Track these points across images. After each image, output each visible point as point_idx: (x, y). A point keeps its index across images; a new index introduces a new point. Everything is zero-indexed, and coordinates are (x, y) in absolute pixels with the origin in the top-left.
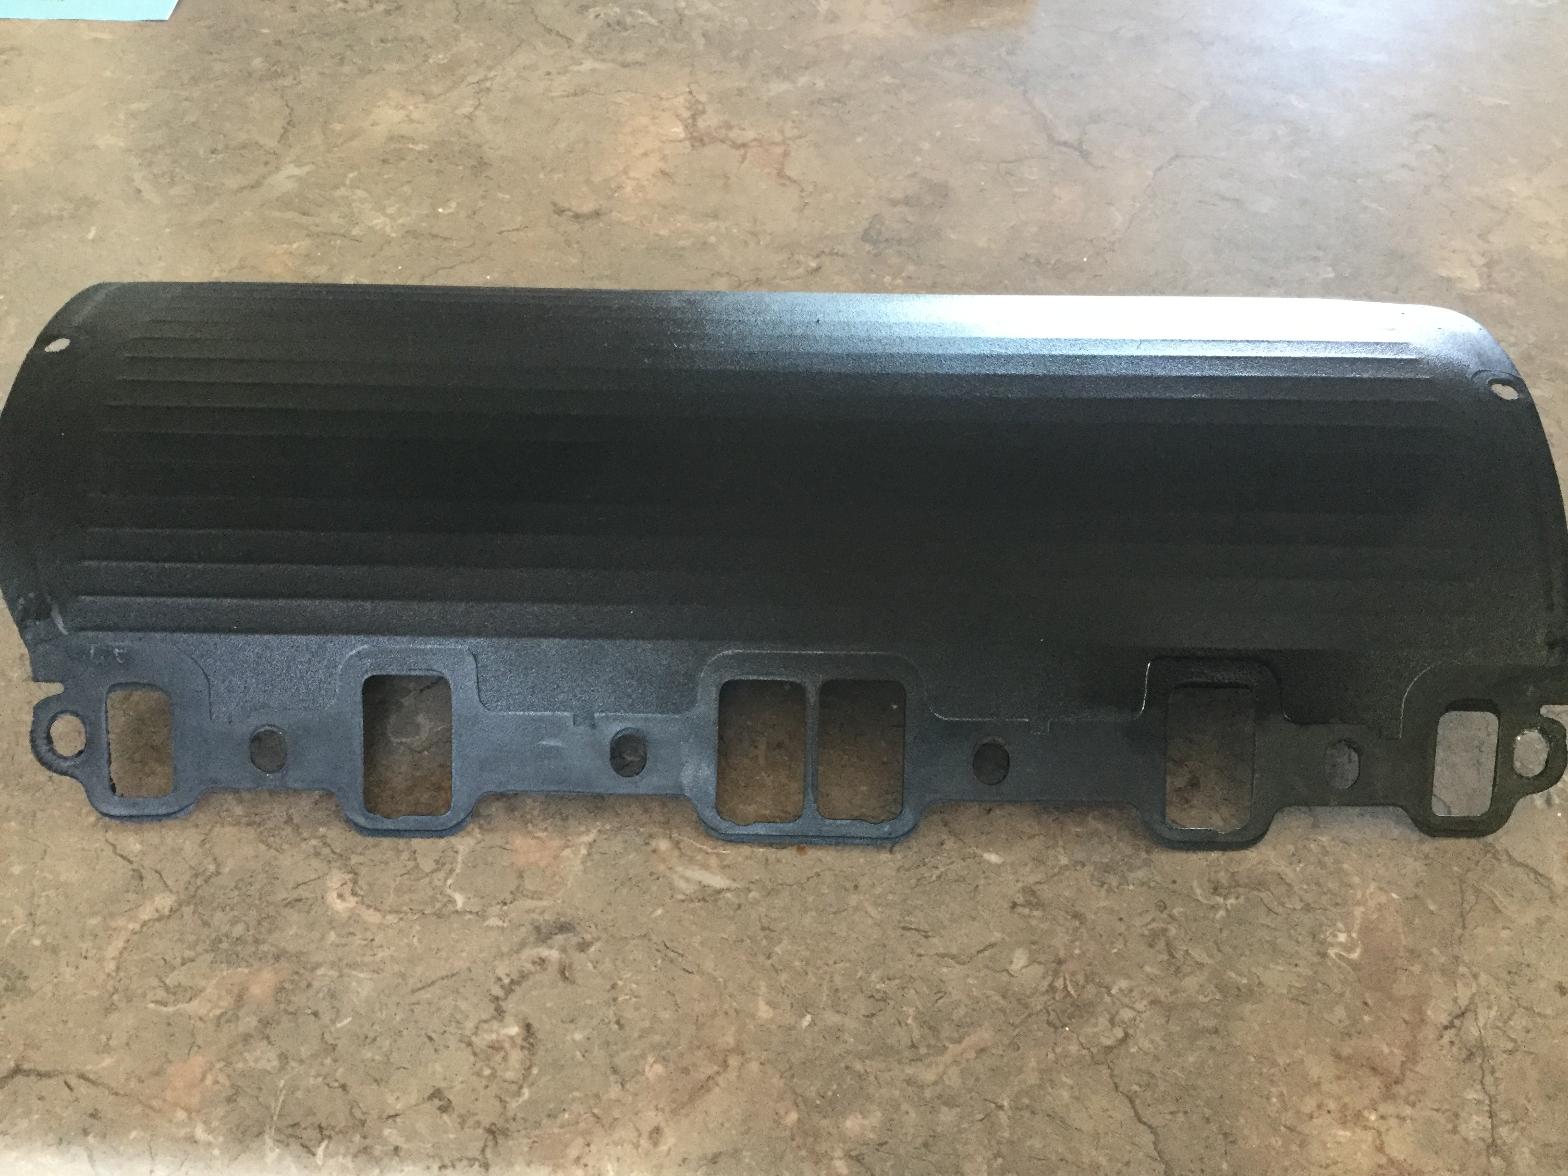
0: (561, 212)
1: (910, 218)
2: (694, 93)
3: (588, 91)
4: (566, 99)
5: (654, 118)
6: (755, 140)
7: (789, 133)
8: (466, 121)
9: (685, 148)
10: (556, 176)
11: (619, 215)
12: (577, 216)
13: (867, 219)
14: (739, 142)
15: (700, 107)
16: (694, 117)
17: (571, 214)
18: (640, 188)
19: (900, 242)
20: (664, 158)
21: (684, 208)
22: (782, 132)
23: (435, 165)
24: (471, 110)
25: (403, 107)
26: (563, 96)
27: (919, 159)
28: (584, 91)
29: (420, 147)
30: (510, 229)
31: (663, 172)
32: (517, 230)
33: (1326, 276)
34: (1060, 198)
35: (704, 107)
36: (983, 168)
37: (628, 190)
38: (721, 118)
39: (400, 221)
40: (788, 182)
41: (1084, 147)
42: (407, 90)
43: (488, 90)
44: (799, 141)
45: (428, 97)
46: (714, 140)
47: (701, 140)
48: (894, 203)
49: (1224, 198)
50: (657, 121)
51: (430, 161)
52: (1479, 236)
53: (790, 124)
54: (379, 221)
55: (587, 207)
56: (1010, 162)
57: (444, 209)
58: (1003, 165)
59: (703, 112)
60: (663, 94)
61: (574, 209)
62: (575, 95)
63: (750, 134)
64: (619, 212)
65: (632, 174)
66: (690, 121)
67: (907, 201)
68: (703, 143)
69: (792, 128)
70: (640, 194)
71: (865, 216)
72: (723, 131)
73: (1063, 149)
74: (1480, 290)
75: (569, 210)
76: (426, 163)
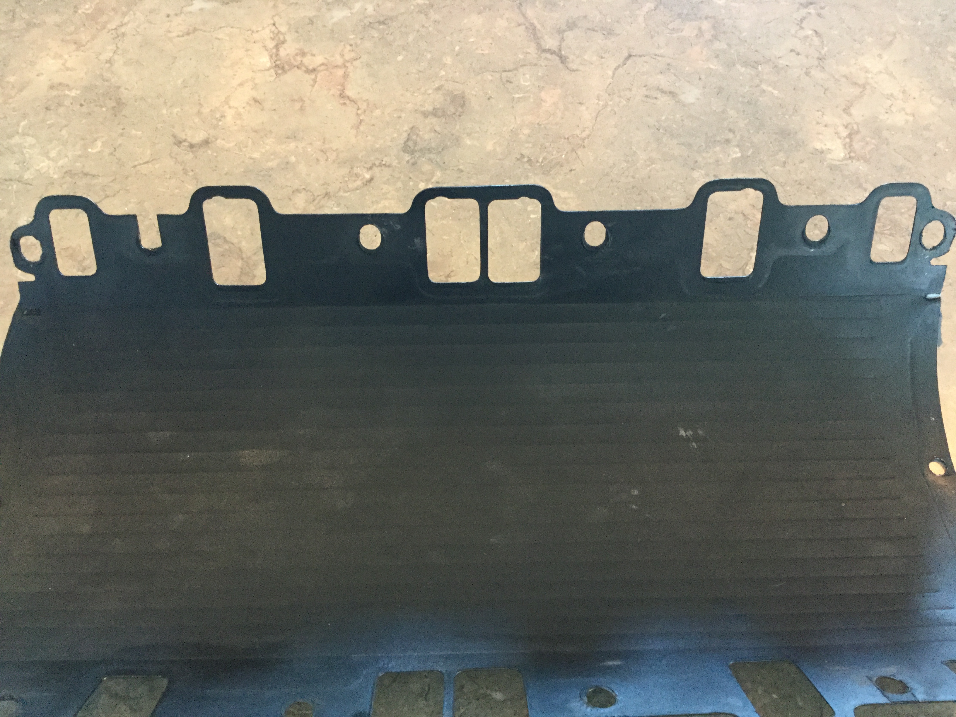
0: (179, 143)
1: (438, 129)
2: (277, 25)
3: (198, 30)
4: (181, 39)
5: (247, 50)
6: (323, 64)
7: (347, 57)
8: (108, 65)
9: (271, 76)
10: (176, 110)
11: (223, 142)
12: (192, 146)
13: (406, 131)
14: (311, 67)
15: (282, 38)
16: (277, 47)
17: (186, 144)
18: (239, 115)
19: (430, 151)
20: (255, 87)
21: (271, 132)
22: (342, 55)
23: (84, 109)
24: (111, 54)
25: (61, 56)
26: (178, 36)
27: (443, 73)
28: (195, 30)
29: (73, 93)
30: (141, 162)
31: (256, 101)
32: (147, 162)
33: (734, 156)
34: (545, 102)
35: (284, 38)
36: (490, 78)
37: (229, 118)
38: (298, 47)
39: (60, 163)
40: (348, 102)
41: (563, 53)
42: (63, 41)
43: (124, 34)
44: (355, 63)
45: (78, 45)
46: (292, 66)
47: (283, 68)
48: (425, 115)
49: (663, 92)
50: (250, 53)
51: (81, 105)
52: (844, 110)
53: (348, 48)
54: (44, 164)
55: (199, 137)
56: (509, 71)
57: (92, 149)
58: (504, 74)
59: (283, 42)
60: (254, 28)
61: (189, 139)
62: (188, 34)
63: (319, 60)
64: (223, 139)
65: (232, 103)
66: (274, 51)
67: (434, 113)
68: (284, 71)
69: (349, 51)
70: (238, 122)
71: (405, 129)
72: (299, 58)
73: (548, 56)
74: (844, 159)
75: (185, 140)
76: (79, 106)
